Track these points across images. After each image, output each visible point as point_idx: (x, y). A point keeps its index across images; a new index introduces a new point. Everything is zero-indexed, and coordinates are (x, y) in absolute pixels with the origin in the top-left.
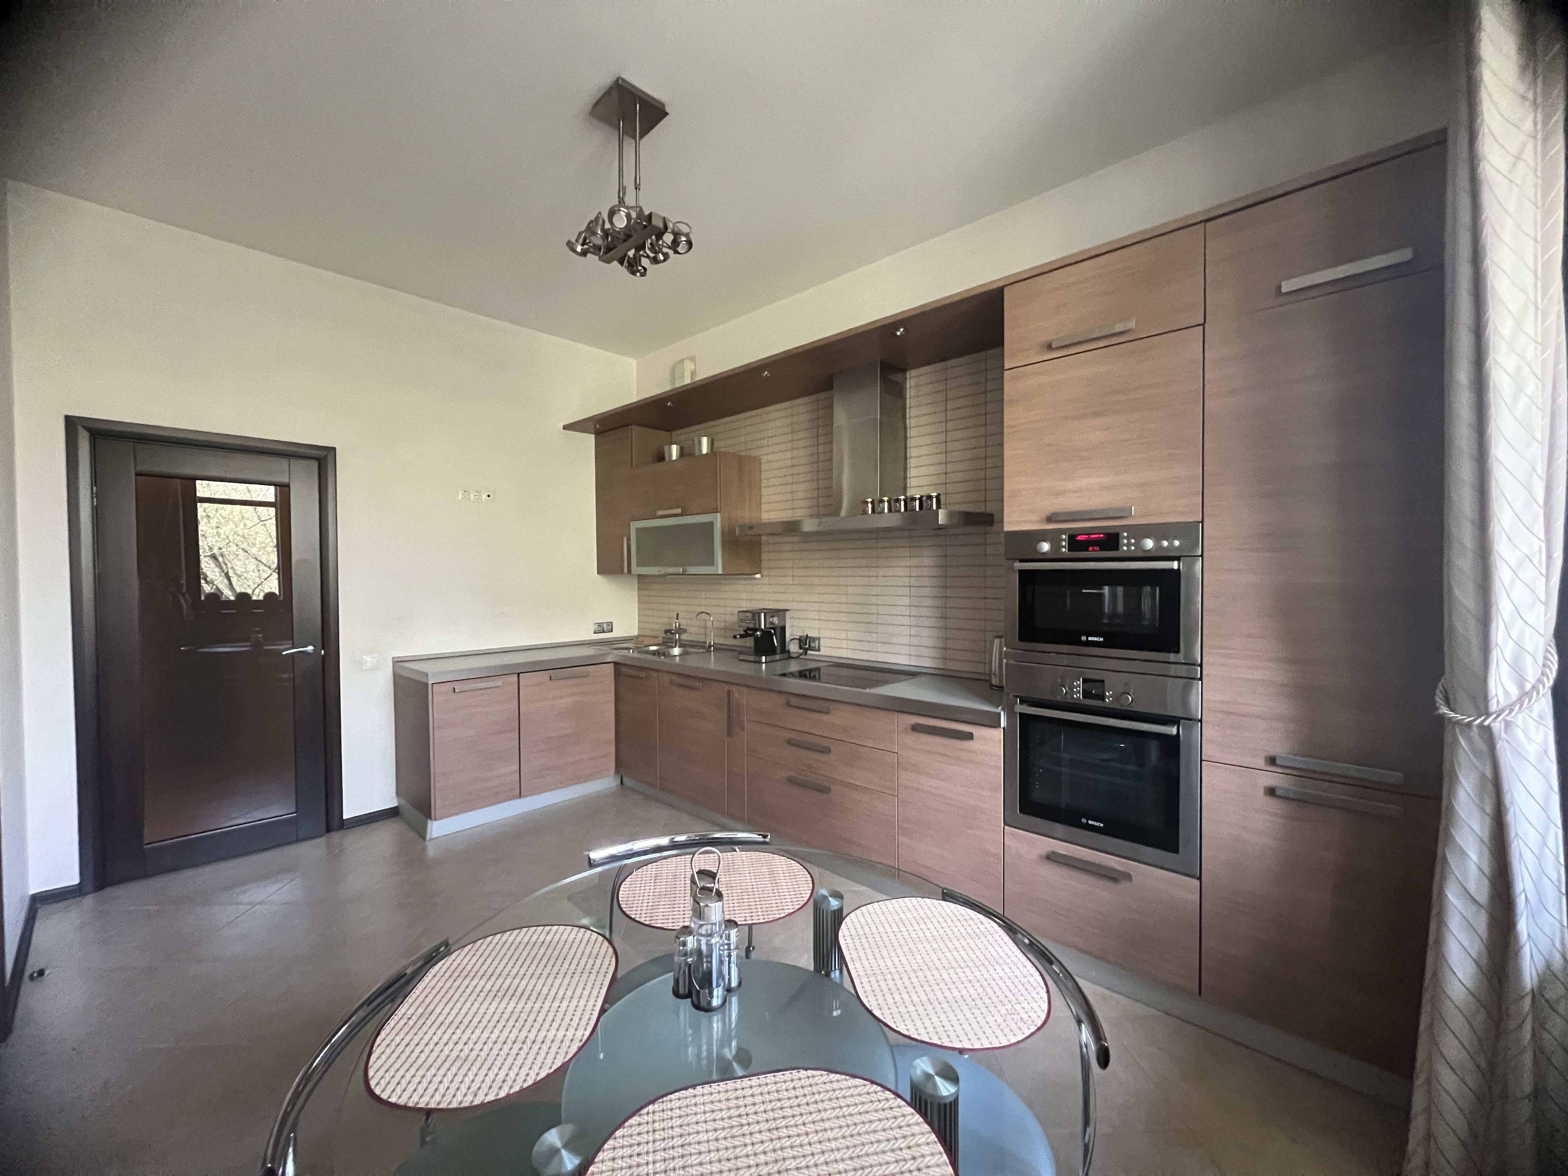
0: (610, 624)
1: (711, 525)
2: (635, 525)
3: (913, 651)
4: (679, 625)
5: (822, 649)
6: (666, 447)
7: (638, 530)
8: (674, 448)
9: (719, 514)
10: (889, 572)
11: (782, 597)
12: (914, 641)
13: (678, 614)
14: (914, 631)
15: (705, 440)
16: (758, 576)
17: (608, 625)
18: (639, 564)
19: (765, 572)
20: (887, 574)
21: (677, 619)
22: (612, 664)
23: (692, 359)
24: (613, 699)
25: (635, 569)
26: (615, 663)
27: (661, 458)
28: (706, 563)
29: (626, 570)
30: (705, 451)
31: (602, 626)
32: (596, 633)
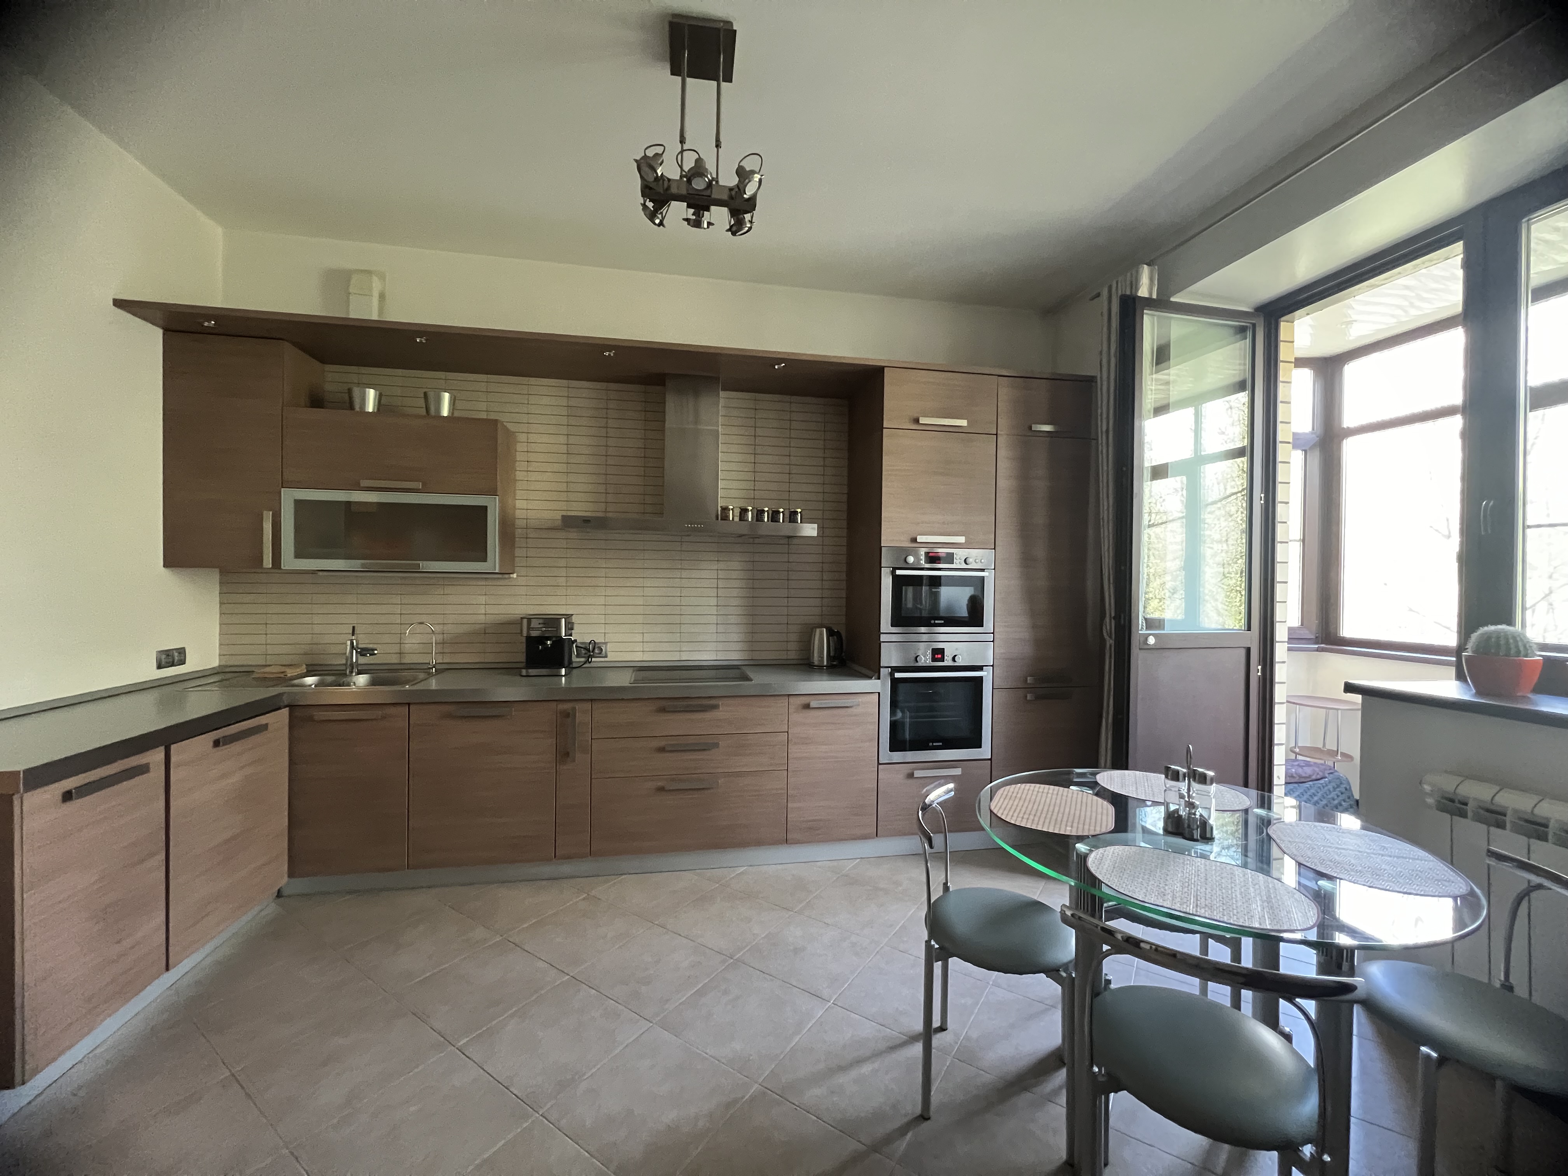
0: (182, 651)
1: (481, 512)
2: (289, 497)
3: (721, 646)
4: (357, 644)
5: (609, 655)
7: (299, 504)
8: (371, 394)
9: (497, 498)
10: (695, 574)
11: (551, 600)
12: (722, 638)
13: (354, 628)
14: (721, 628)
16: (515, 576)
17: (179, 653)
18: (297, 555)
19: (523, 571)
20: (693, 576)
21: (353, 635)
22: (285, 711)
23: (382, 277)
25: (289, 561)
26: (292, 707)
27: (317, 401)
28: (484, 560)
29: (268, 562)
30: (445, 412)
31: (168, 653)
32: (159, 667)
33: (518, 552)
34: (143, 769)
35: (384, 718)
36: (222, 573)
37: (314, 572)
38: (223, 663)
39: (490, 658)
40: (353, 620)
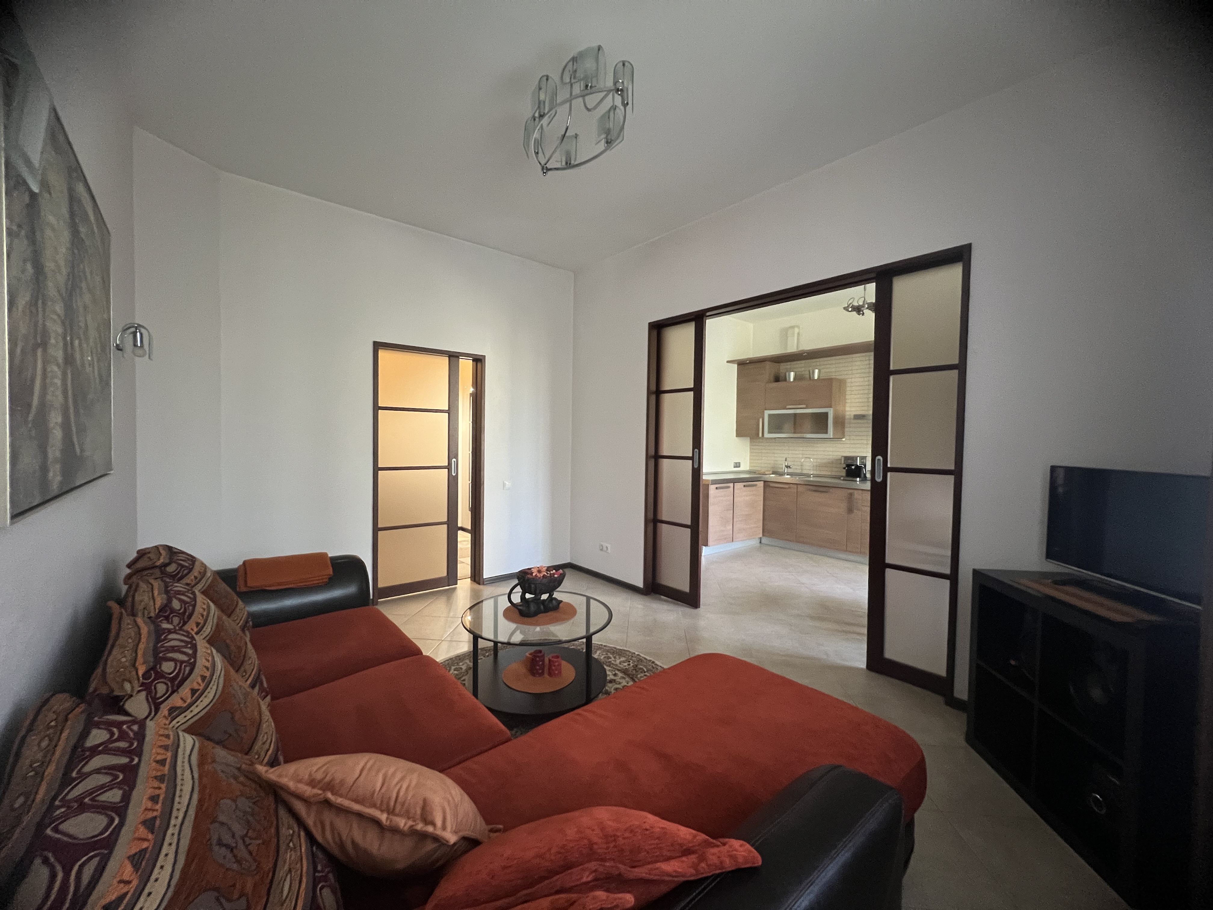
1: (826, 414)
2: (767, 413)
4: (787, 465)
6: (787, 374)
7: (770, 415)
8: (792, 374)
9: (832, 409)
13: (786, 460)
15: (817, 371)
16: (844, 439)
17: (739, 464)
18: (769, 432)
19: (848, 437)
21: (786, 462)
22: (762, 482)
23: (798, 328)
24: (762, 499)
25: (767, 435)
26: (765, 482)
27: (777, 379)
28: (826, 433)
29: (760, 435)
30: (816, 377)
31: (736, 463)
32: (734, 467)
33: (846, 430)
34: (729, 487)
35: (789, 488)
36: (750, 438)
37: (775, 438)
38: (751, 469)
39: (834, 474)
40: (786, 456)
